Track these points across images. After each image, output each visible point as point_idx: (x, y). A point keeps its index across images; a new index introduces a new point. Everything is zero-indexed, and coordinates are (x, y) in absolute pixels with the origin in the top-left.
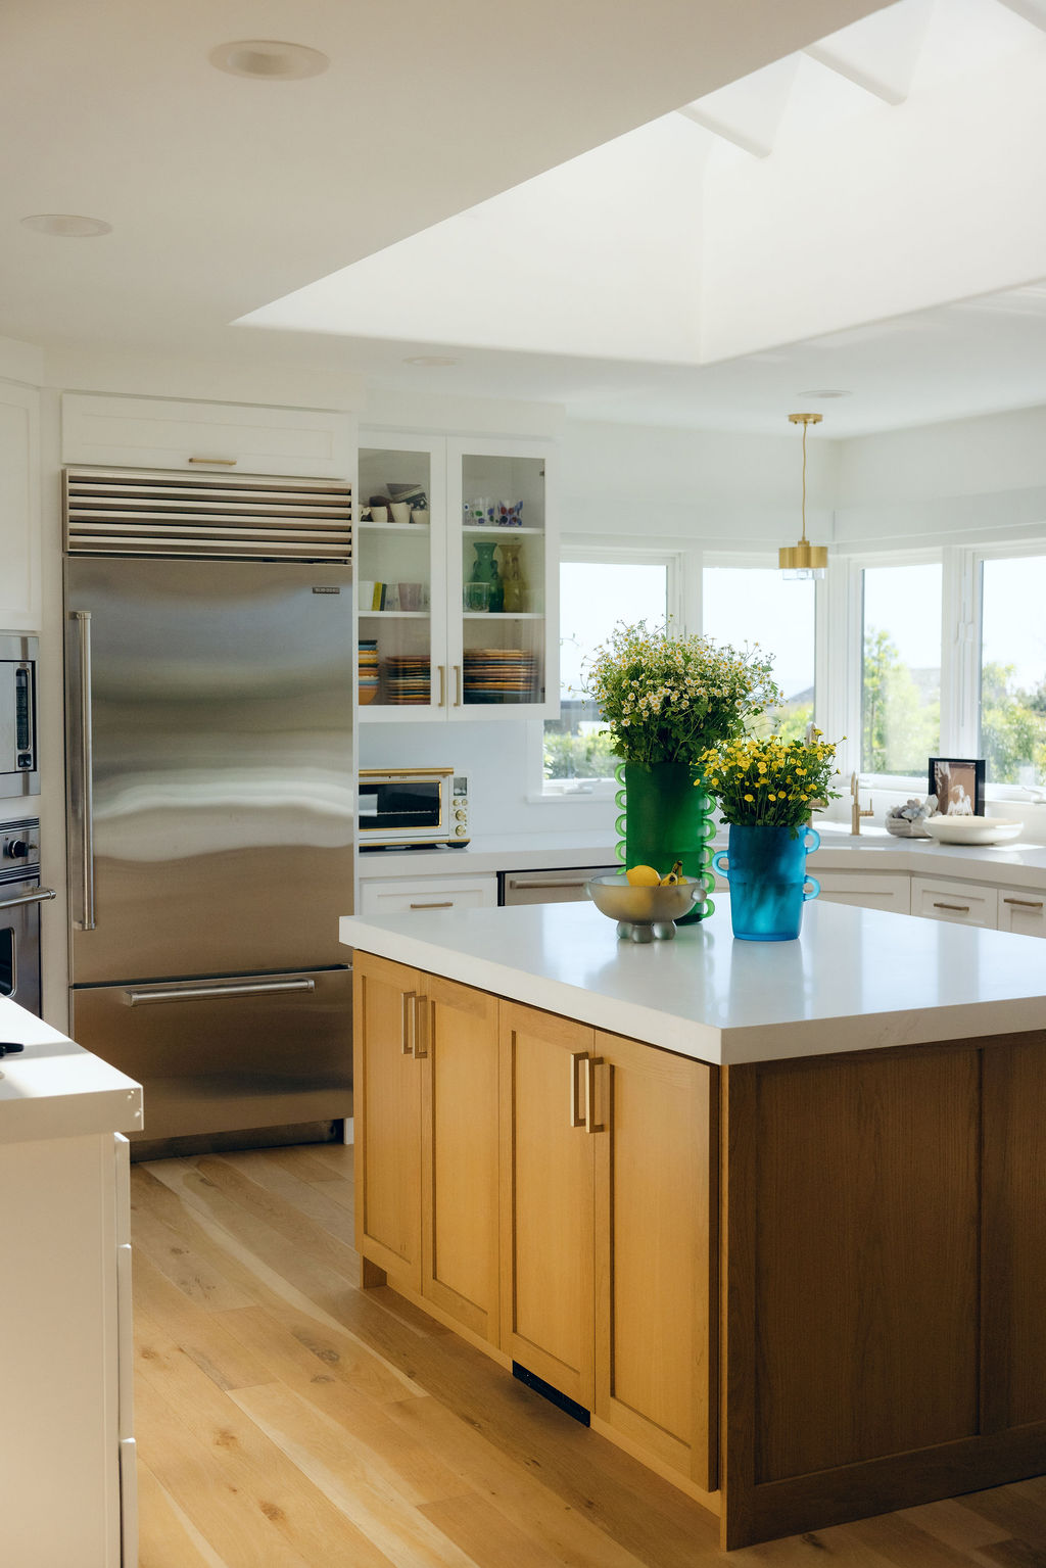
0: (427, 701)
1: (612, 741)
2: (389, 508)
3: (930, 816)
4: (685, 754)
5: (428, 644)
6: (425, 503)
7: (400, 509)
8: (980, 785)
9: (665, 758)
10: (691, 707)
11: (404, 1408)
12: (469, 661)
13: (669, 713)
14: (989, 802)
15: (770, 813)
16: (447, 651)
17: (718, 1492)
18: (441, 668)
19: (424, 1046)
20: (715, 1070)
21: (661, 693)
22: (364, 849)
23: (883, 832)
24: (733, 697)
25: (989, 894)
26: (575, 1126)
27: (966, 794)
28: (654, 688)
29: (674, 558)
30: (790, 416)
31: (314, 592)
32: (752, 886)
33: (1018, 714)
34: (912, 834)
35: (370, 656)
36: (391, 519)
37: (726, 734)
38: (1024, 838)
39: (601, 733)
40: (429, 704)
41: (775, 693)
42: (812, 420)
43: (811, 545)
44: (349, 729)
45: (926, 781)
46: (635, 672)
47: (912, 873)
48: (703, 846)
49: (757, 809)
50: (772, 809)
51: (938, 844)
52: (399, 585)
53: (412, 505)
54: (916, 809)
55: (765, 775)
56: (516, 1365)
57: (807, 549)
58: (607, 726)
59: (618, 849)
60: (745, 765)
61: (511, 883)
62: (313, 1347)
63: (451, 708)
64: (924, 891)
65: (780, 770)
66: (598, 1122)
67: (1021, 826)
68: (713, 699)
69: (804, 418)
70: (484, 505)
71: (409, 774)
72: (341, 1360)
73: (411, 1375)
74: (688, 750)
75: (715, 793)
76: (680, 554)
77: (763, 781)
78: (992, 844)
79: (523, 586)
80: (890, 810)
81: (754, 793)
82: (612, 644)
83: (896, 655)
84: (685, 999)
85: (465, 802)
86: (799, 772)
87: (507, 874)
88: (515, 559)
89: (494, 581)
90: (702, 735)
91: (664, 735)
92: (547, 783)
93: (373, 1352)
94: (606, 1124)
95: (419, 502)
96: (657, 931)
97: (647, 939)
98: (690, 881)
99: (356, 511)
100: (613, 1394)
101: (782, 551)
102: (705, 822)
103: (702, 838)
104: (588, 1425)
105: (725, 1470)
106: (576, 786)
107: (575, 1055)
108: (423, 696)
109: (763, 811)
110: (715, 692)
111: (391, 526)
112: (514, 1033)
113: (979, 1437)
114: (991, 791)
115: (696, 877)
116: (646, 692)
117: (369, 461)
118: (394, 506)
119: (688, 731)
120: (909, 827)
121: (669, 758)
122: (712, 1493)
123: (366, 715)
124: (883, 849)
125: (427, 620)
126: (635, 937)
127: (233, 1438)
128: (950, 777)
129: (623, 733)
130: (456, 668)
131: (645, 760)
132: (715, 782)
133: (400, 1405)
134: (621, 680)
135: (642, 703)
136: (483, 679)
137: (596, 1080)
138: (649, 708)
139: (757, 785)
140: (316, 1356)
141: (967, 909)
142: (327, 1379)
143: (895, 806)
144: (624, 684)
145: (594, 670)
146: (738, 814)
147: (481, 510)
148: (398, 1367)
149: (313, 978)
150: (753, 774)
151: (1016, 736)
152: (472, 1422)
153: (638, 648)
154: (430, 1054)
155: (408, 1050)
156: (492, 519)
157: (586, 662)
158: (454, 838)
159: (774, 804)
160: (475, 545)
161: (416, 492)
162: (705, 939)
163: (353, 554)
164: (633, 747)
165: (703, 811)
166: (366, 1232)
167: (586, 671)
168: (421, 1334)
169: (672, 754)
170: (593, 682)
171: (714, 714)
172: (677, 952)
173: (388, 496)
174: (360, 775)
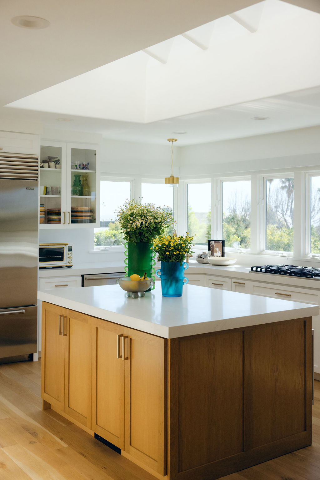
0: (60, 222)
1: (124, 236)
2: (49, 164)
3: (209, 257)
4: (147, 240)
5: (60, 205)
6: (60, 163)
7: (52, 164)
8: (223, 248)
9: (140, 241)
10: (149, 225)
11: (60, 451)
12: (73, 210)
13: (142, 227)
14: (226, 253)
15: (174, 258)
16: (66, 207)
17: (167, 476)
18: (64, 212)
19: (66, 332)
20: (166, 340)
21: (140, 221)
22: (41, 268)
23: (195, 262)
24: (161, 222)
25: (229, 280)
26: (119, 358)
27: (219, 250)
28: (138, 220)
29: (133, 180)
30: (168, 139)
31: (26, 189)
32: (168, 280)
33: (226, 226)
34: (204, 263)
35: (42, 209)
36: (49, 167)
37: (159, 234)
38: (237, 264)
39: (120, 233)
40: (61, 223)
41: (173, 221)
42: (174, 140)
43: (174, 177)
44: (37, 230)
45: (207, 247)
46: (132, 215)
47: (205, 274)
48: (152, 268)
49: (170, 257)
50: (175, 257)
51: (211, 265)
52: (51, 187)
53: (56, 163)
54: (205, 255)
55: (173, 246)
56: (95, 434)
57: (173, 178)
58: (122, 231)
59: (125, 269)
60: (167, 243)
61: (86, 278)
62: (29, 431)
63: (67, 225)
64: (209, 279)
65: (177, 245)
66: (126, 357)
67: (236, 260)
68: (155, 223)
69: (172, 140)
70: (78, 163)
71: (54, 245)
72: (38, 435)
73: (62, 439)
74: (148, 238)
75: (157, 252)
76: (135, 179)
77: (172, 248)
78: (228, 265)
79: (89, 187)
80: (198, 255)
81: (169, 251)
82: (124, 206)
83: (191, 209)
84: (147, 315)
85: (71, 254)
86: (183, 245)
87: (84, 276)
88: (86, 180)
89: (80, 186)
90: (152, 234)
91: (140, 234)
92: (95, 247)
93: (48, 432)
94: (129, 358)
95: (58, 162)
96: (139, 294)
97: (136, 297)
98: (149, 279)
99: (39, 164)
100: (130, 444)
101: (166, 178)
102: (152, 260)
103: (151, 265)
104: (120, 454)
105: (169, 469)
106: (104, 248)
107: (119, 335)
108: (59, 221)
109: (172, 257)
110: (156, 221)
111: (49, 169)
112: (97, 328)
113: (244, 452)
114: (226, 249)
115: (150, 277)
116: (136, 221)
117: (43, 149)
118: (50, 163)
119: (148, 233)
120: (203, 260)
121: (142, 241)
122: (165, 477)
123: (42, 227)
124: (195, 267)
125: (60, 198)
126: (133, 296)
127: (4, 465)
128: (214, 245)
129: (127, 233)
130: (69, 212)
131: (134, 242)
132: (157, 248)
133: (59, 450)
134: (127, 217)
135: (134, 224)
136: (77, 216)
137: (125, 343)
138: (136, 226)
139: (170, 249)
140: (30, 435)
141: (222, 285)
142: (34, 442)
143: (199, 254)
144: (129, 218)
145: (119, 214)
146: (164, 258)
147: (77, 165)
148: (58, 437)
149: (24, 309)
150: (169, 246)
151: (226, 233)
152: (83, 455)
153: (133, 207)
154: (68, 335)
155: (61, 333)
156: (80, 168)
157: (116, 211)
158: (68, 265)
159: (175, 255)
160: (74, 175)
161: (57, 159)
162: (152, 297)
163: (39, 177)
164: (131, 237)
165: (152, 257)
166: (45, 392)
167: (117, 214)
168: (64, 425)
169: (142, 240)
170: (119, 218)
171: (155, 228)
172: (145, 300)
173: (48, 160)
174: (40, 245)
